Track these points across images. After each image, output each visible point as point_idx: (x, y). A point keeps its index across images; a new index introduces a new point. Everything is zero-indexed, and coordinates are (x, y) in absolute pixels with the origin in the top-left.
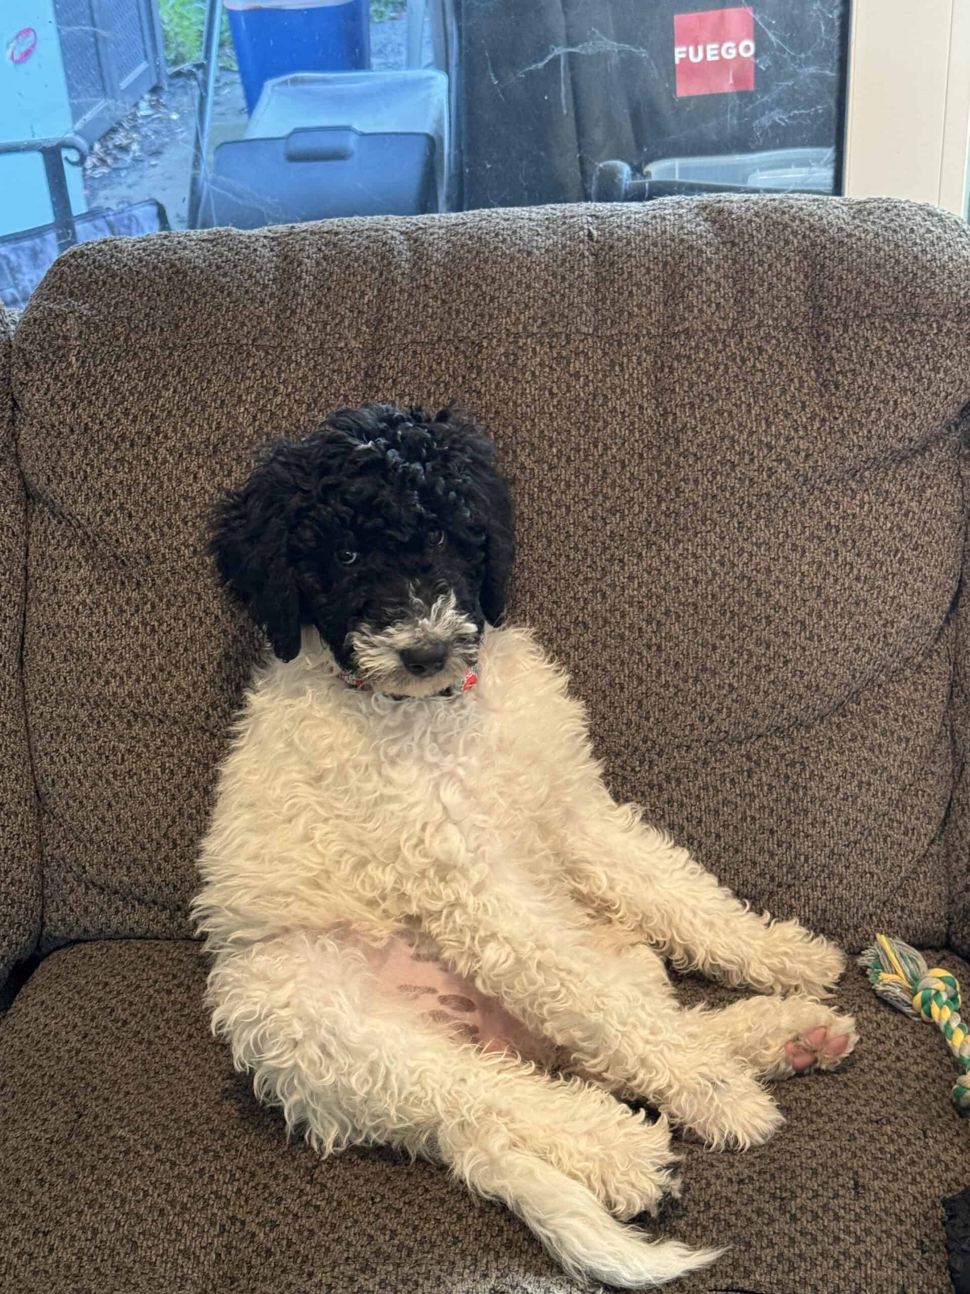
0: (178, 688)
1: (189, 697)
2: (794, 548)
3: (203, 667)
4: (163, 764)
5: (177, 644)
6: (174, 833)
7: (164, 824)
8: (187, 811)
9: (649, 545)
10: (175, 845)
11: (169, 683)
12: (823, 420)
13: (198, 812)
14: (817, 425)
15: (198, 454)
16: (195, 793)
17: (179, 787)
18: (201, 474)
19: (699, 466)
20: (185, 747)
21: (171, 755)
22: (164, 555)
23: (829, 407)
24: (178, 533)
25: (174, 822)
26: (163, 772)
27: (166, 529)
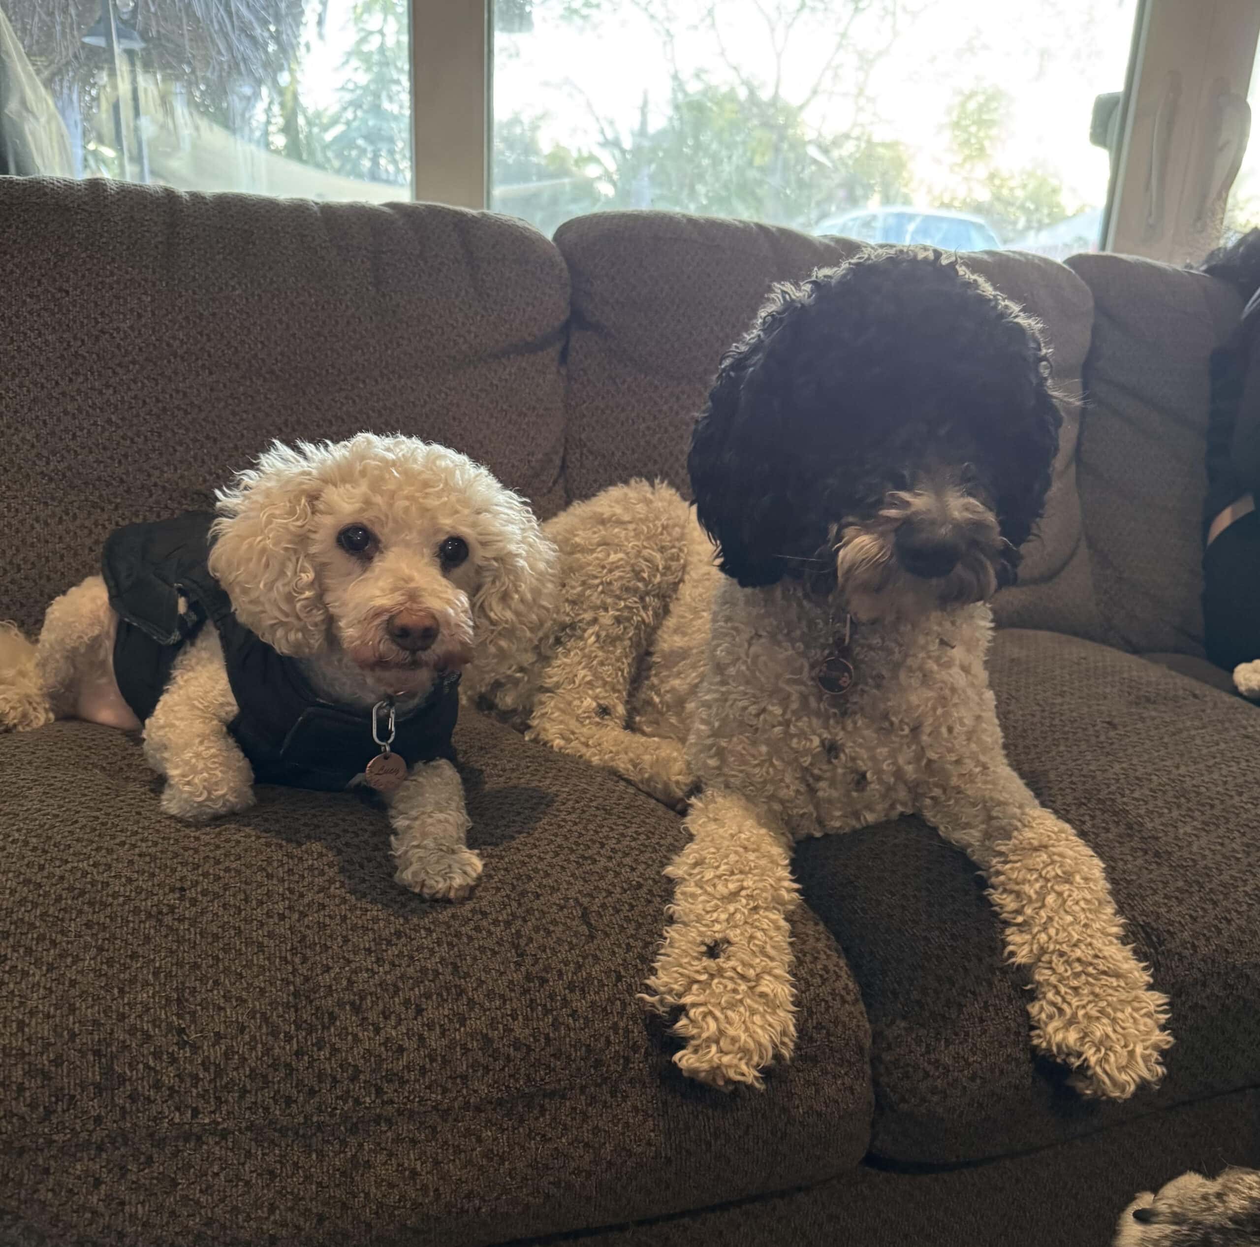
0: (23, 440)
1: (33, 446)
2: (472, 395)
3: (45, 422)
4: (9, 504)
5: (22, 407)
6: (18, 560)
7: (9, 553)
8: (29, 540)
9: (382, 375)
10: (19, 570)
11: (15, 437)
12: (483, 316)
13: (39, 541)
14: (479, 318)
15: (40, 268)
16: (36, 525)
17: (22, 522)
18: (44, 280)
19: (410, 330)
20: (27, 490)
21: (15, 497)
22: (12, 338)
23: (485, 308)
24: (25, 321)
25: (18, 550)
26: (9, 511)
27: (14, 319)
